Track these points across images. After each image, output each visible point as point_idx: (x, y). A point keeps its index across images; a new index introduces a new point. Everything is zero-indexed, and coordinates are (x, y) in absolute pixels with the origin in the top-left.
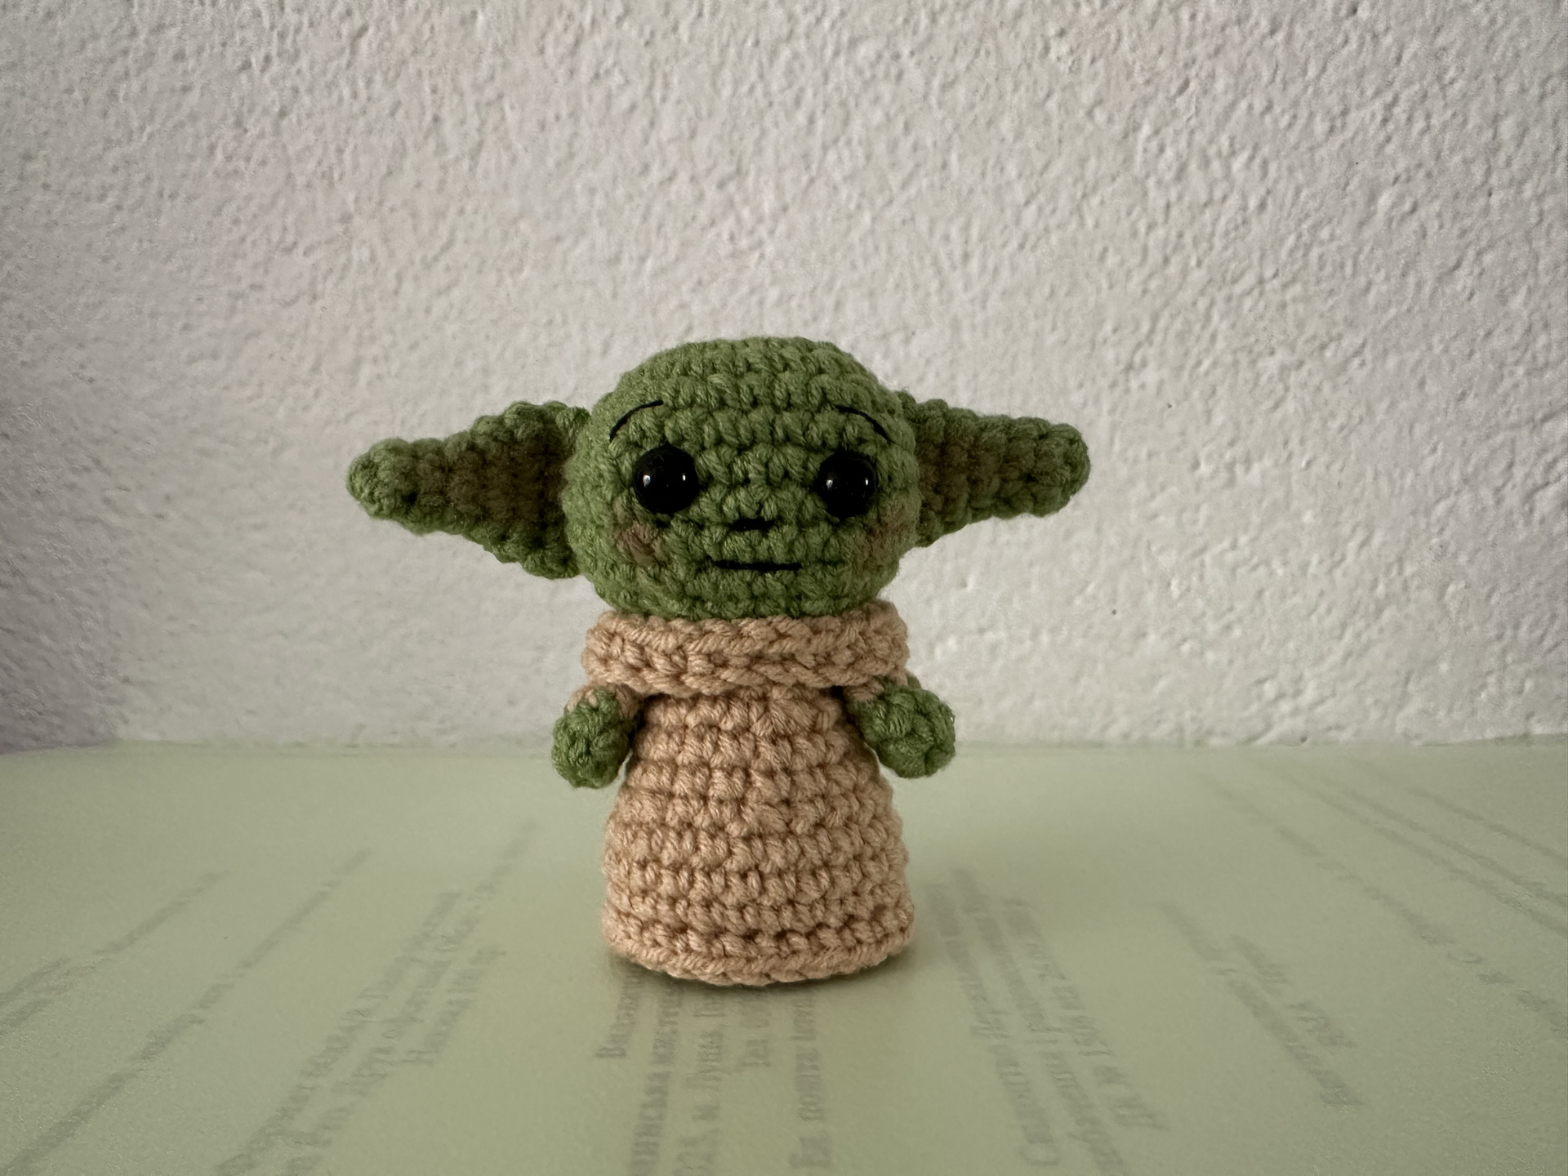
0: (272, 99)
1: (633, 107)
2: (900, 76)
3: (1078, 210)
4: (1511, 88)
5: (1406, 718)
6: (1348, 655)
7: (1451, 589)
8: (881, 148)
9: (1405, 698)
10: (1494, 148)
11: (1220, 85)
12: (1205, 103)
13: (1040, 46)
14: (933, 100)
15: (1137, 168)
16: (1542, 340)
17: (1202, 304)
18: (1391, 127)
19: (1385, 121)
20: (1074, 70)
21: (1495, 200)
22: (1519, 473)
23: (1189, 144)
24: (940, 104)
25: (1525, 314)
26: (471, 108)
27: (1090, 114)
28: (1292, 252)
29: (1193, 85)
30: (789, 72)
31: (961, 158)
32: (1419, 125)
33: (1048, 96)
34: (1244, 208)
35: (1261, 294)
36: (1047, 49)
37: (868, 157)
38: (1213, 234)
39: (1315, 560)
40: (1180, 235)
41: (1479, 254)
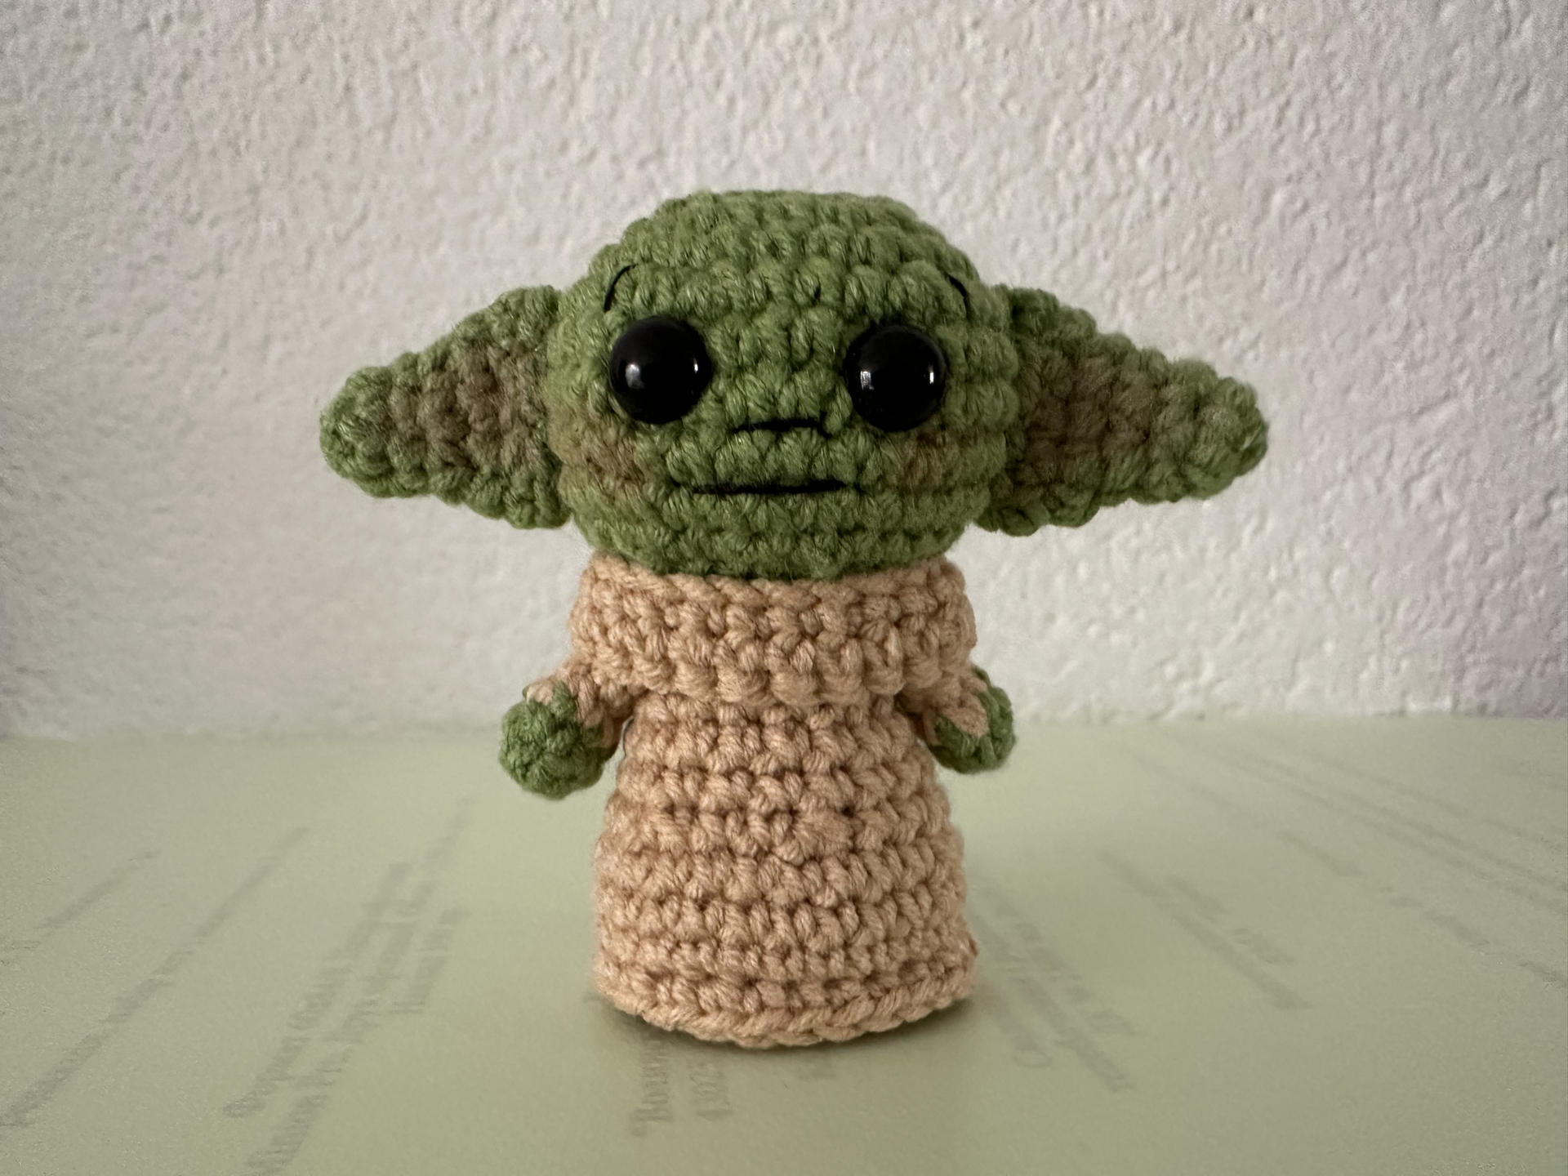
0: (173, 60)
1: (551, 84)
2: (819, 59)
3: (991, 200)
4: (1394, 93)
5: (1296, 696)
6: (1242, 636)
7: (1337, 573)
8: (800, 132)
9: (1294, 677)
10: (1377, 152)
11: (1126, 80)
12: (1113, 98)
13: (955, 37)
14: (852, 87)
15: (1048, 161)
16: (1419, 337)
17: (1109, 296)
18: (1284, 128)
19: (1279, 122)
20: (989, 61)
21: (1379, 201)
22: (1397, 462)
23: (1098, 139)
24: (859, 90)
25: (1405, 311)
26: (384, 78)
27: (1003, 105)
28: (1193, 247)
29: (1101, 82)
30: (709, 54)
31: (879, 145)
32: (1310, 127)
33: (964, 84)
34: (1149, 202)
35: (1164, 286)
36: (962, 38)
37: (788, 140)
38: (1119, 226)
39: (1212, 543)
40: (1089, 227)
41: (1364, 254)
